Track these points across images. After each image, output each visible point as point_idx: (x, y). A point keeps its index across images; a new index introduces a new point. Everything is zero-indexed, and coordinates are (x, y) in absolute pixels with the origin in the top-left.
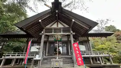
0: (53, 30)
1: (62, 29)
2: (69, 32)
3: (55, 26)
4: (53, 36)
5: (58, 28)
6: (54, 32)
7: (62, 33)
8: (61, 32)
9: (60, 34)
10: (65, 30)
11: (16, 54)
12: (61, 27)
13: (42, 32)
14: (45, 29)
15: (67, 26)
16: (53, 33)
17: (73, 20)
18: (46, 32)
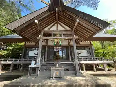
0: (52, 34)
1: (62, 32)
2: (71, 36)
3: (54, 28)
4: (52, 41)
5: (58, 31)
6: (54, 36)
7: (63, 37)
8: (61, 36)
9: (61, 37)
10: (66, 33)
11: (13, 59)
12: (61, 30)
13: (40, 36)
14: (43, 32)
15: (68, 28)
16: (52, 37)
17: (78, 21)
18: (44, 36)
